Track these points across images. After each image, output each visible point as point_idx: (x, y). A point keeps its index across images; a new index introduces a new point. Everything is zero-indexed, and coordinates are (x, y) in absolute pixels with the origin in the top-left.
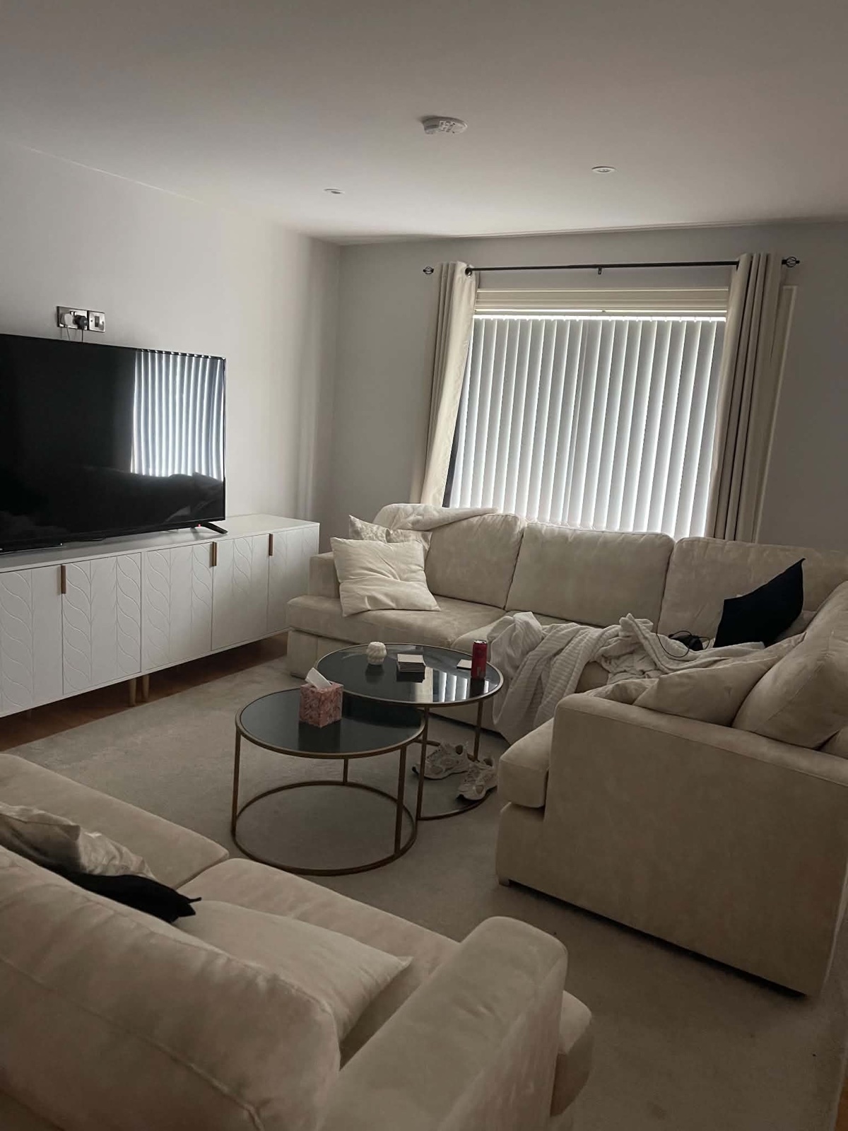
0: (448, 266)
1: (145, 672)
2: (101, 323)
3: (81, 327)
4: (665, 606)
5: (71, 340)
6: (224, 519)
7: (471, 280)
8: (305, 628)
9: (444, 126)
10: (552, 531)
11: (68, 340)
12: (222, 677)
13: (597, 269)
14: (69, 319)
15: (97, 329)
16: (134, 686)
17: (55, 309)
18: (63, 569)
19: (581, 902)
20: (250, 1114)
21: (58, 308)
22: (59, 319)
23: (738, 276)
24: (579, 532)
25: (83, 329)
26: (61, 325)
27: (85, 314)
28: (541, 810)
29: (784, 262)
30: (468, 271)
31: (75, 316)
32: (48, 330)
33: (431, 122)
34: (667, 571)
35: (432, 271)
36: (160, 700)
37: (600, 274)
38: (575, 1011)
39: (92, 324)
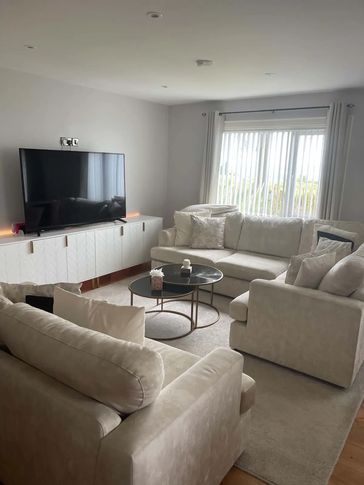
0: (212, 113)
1: (97, 276)
2: (77, 142)
3: (69, 145)
4: (300, 247)
5: (66, 150)
6: (126, 217)
7: (221, 118)
8: (158, 259)
9: (205, 63)
10: (255, 218)
11: (65, 150)
12: (126, 278)
13: (272, 111)
14: (65, 142)
15: (75, 145)
16: (93, 281)
17: (60, 139)
18: (66, 237)
19: (261, 356)
20: (138, 379)
21: (61, 138)
22: (62, 142)
23: (329, 112)
24: (266, 218)
25: (70, 145)
26: (62, 144)
27: (71, 140)
28: (246, 322)
29: (348, 106)
30: (220, 114)
31: (67, 141)
32: (57, 147)
33: (200, 62)
34: (301, 233)
35: (206, 114)
36: (103, 287)
37: (273, 113)
38: (248, 379)
39: (74, 144)
